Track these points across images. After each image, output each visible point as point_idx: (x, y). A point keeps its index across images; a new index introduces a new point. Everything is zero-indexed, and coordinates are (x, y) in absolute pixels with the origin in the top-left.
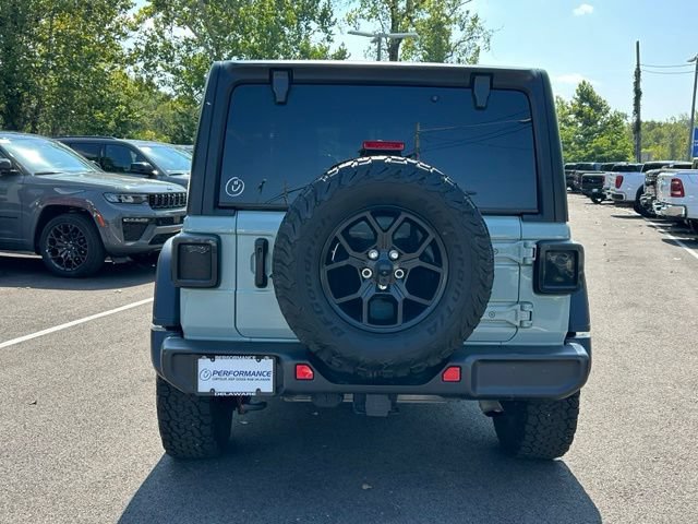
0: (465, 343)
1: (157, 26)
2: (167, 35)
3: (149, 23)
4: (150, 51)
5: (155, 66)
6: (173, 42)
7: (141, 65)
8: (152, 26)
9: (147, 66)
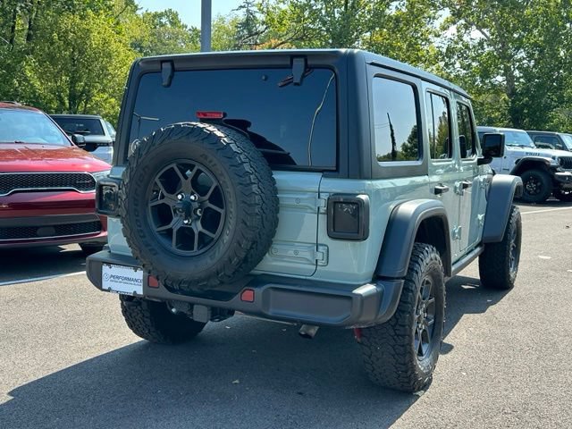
0: (253, 272)
1: (458, 31)
2: (466, 38)
3: (453, 29)
4: (450, 52)
5: (453, 64)
6: (471, 43)
7: (442, 64)
8: (455, 31)
9: (446, 65)
